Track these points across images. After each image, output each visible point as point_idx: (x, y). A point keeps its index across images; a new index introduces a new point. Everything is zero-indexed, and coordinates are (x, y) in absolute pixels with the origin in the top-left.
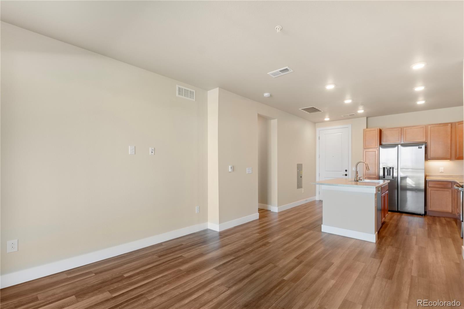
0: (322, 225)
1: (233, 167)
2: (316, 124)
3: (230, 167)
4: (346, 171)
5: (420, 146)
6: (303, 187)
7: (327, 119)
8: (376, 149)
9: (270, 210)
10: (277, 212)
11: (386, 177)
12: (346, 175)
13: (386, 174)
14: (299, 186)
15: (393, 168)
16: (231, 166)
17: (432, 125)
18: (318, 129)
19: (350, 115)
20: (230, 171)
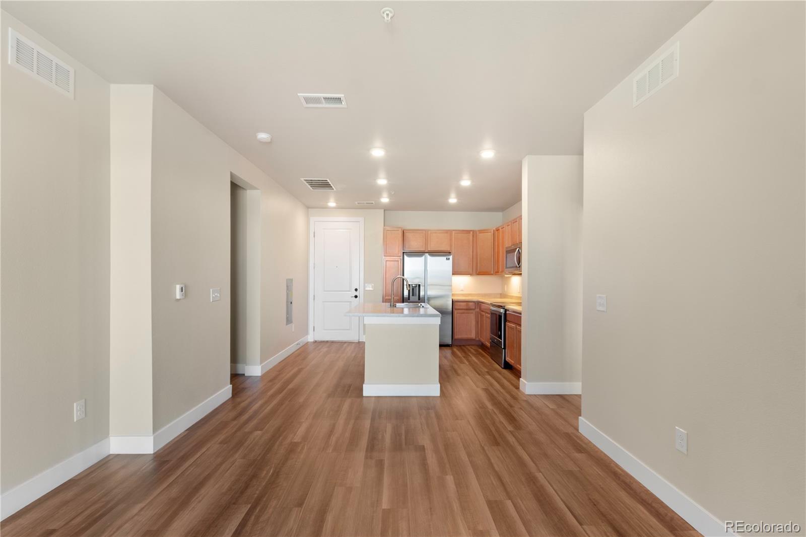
0: (364, 385)
1: (185, 286)
2: (310, 209)
3: (178, 287)
4: (356, 290)
5: (448, 257)
6: (293, 321)
7: (332, 204)
8: (399, 257)
9: (243, 373)
10: (260, 375)
11: (411, 299)
12: (356, 297)
13: (411, 294)
14: (289, 321)
15: (419, 285)
16: (182, 286)
17: (456, 230)
18: (313, 219)
19: (367, 203)
20: (178, 297)
